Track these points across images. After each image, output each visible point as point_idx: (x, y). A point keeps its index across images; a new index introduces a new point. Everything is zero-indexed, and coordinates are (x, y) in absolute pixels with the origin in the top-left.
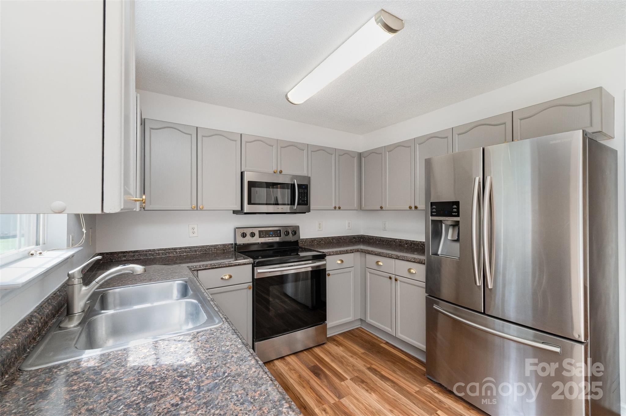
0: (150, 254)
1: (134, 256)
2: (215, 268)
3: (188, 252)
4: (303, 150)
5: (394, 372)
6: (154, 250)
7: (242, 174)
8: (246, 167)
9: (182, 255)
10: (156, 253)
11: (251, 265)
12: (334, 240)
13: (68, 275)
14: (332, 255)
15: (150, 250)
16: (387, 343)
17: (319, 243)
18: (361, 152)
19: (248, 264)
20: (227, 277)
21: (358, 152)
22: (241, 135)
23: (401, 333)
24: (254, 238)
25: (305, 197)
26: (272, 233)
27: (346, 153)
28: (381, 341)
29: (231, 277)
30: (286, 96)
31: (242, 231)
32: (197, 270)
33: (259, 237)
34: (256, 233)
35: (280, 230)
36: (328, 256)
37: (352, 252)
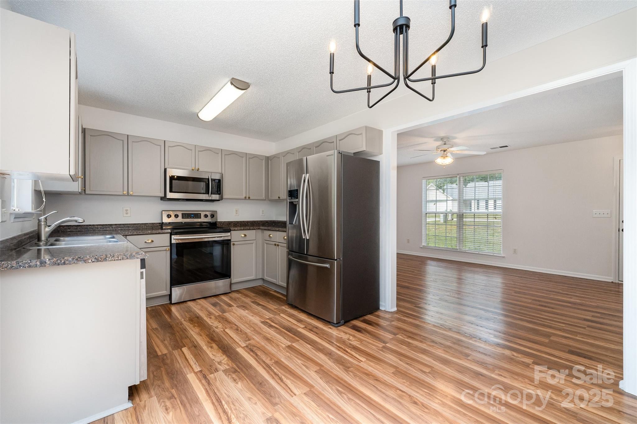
0: (90, 228)
1: (77, 229)
2: (140, 235)
3: (122, 228)
4: (218, 154)
5: (268, 302)
6: (94, 225)
7: (165, 170)
8: (168, 165)
9: (117, 229)
10: (95, 227)
11: (169, 235)
12: (249, 223)
13: (39, 220)
14: (237, 230)
15: (90, 225)
16: (275, 291)
18: (268, 156)
19: (168, 233)
20: (150, 241)
21: (266, 156)
22: (165, 141)
23: (281, 282)
24: (177, 218)
25: (219, 189)
26: (193, 216)
27: (256, 157)
28: (271, 290)
29: (152, 241)
30: (198, 115)
31: (168, 213)
32: (126, 235)
33: (183, 218)
34: (179, 215)
35: (200, 214)
36: (232, 230)
37: (254, 229)
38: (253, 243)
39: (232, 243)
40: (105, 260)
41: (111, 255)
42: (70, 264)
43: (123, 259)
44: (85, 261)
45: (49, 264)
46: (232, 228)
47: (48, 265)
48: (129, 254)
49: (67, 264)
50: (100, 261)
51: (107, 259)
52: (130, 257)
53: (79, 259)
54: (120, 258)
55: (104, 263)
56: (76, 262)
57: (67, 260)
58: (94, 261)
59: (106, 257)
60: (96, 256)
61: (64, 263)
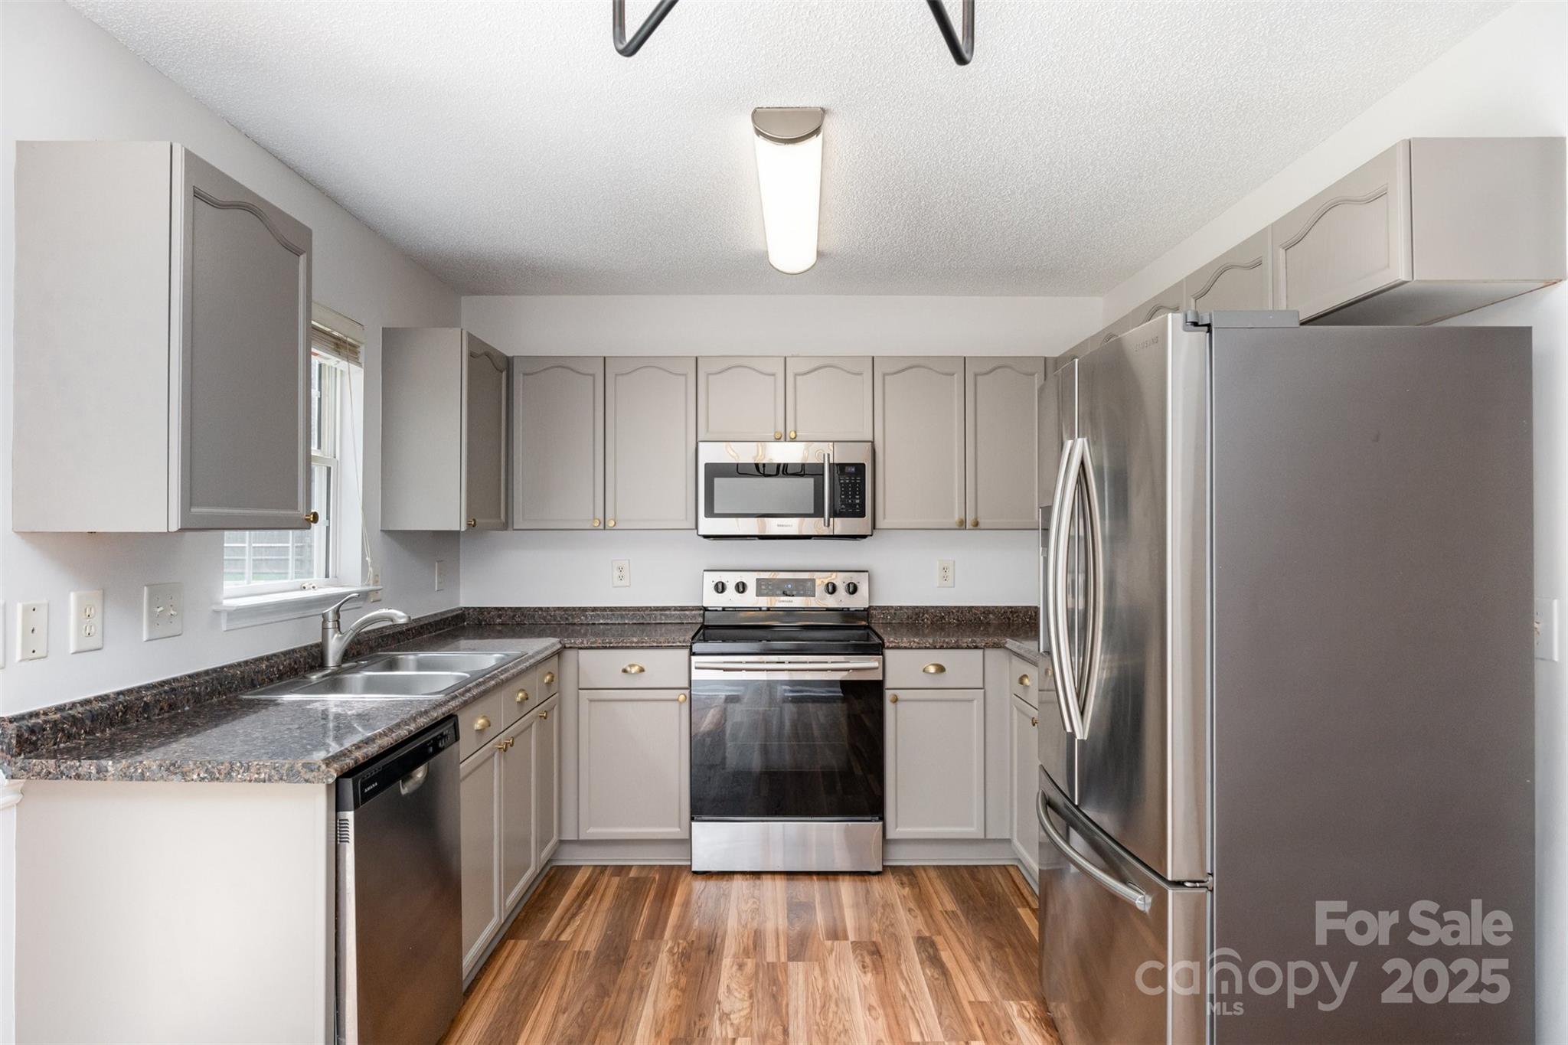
2: (611, 648)
3: (608, 619)
4: (862, 373)
7: (697, 448)
9: (597, 622)
11: (686, 651)
12: (991, 616)
14: (906, 648)
15: (541, 609)
17: (937, 621)
20: (634, 670)
24: (746, 595)
25: (858, 497)
26: (790, 586)
27: (1000, 365)
29: (642, 670)
30: (767, 260)
31: (718, 577)
32: (577, 649)
33: (759, 593)
34: (748, 584)
35: (813, 581)
36: (888, 648)
37: (976, 648)
38: (971, 701)
39: (888, 695)
40: (228, 776)
41: (242, 765)
42: (154, 780)
43: (270, 780)
44: (184, 776)
45: (113, 775)
46: (889, 640)
47: (111, 777)
48: (287, 766)
49: (147, 780)
50: (218, 779)
51: (234, 774)
52: (287, 776)
53: (172, 768)
54: (263, 776)
55: (226, 785)
56: (165, 774)
57: (149, 769)
58: (203, 779)
59: (232, 768)
60: (209, 762)
61: (142, 777)
